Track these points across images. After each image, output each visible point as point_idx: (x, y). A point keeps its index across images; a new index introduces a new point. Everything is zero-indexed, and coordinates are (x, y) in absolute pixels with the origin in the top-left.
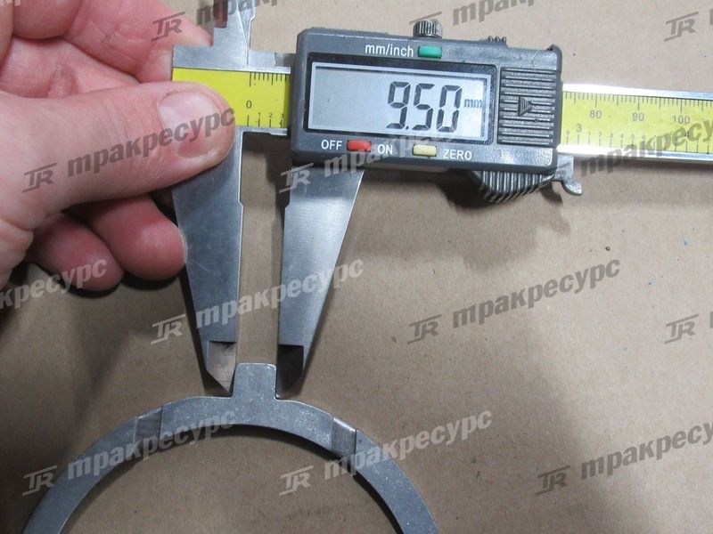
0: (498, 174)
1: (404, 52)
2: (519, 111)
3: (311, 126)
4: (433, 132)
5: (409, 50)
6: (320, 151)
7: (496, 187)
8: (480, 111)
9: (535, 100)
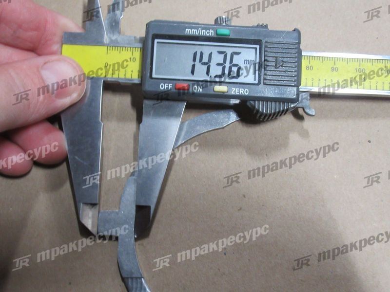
1: (208, 33)
2: (276, 65)
3: (154, 76)
5: (211, 31)
6: (160, 90)
7: (263, 111)
9: (285, 60)
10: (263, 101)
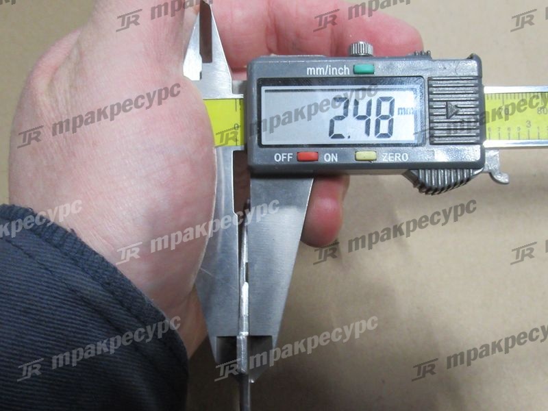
0: (433, 171)
1: (341, 71)
2: (447, 115)
3: (264, 142)
4: (373, 138)
5: (345, 68)
7: (432, 183)
8: (412, 117)
9: (460, 104)
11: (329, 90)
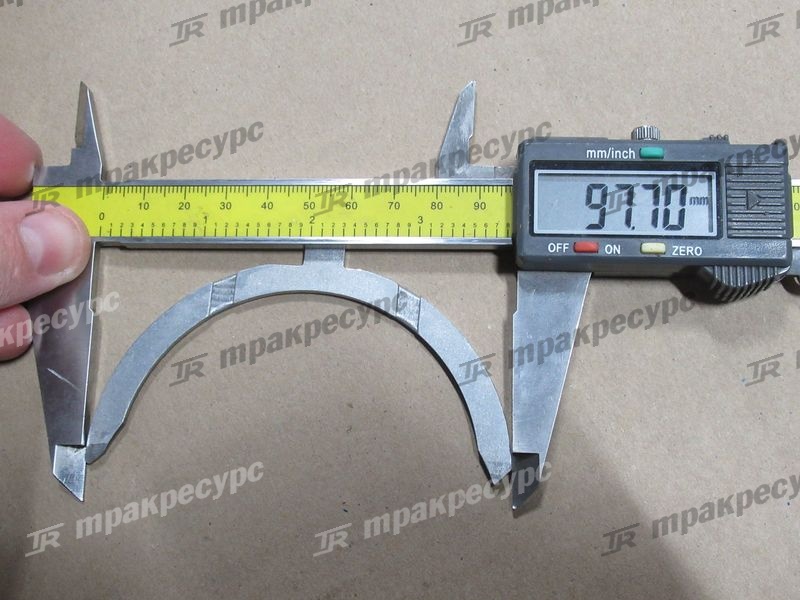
0: (731, 268)
1: (625, 155)
2: (747, 204)
3: (536, 231)
4: (661, 231)
5: (630, 152)
6: (548, 255)
7: (729, 282)
8: (705, 208)
9: (762, 194)
10: (735, 266)
11: (611, 175)
